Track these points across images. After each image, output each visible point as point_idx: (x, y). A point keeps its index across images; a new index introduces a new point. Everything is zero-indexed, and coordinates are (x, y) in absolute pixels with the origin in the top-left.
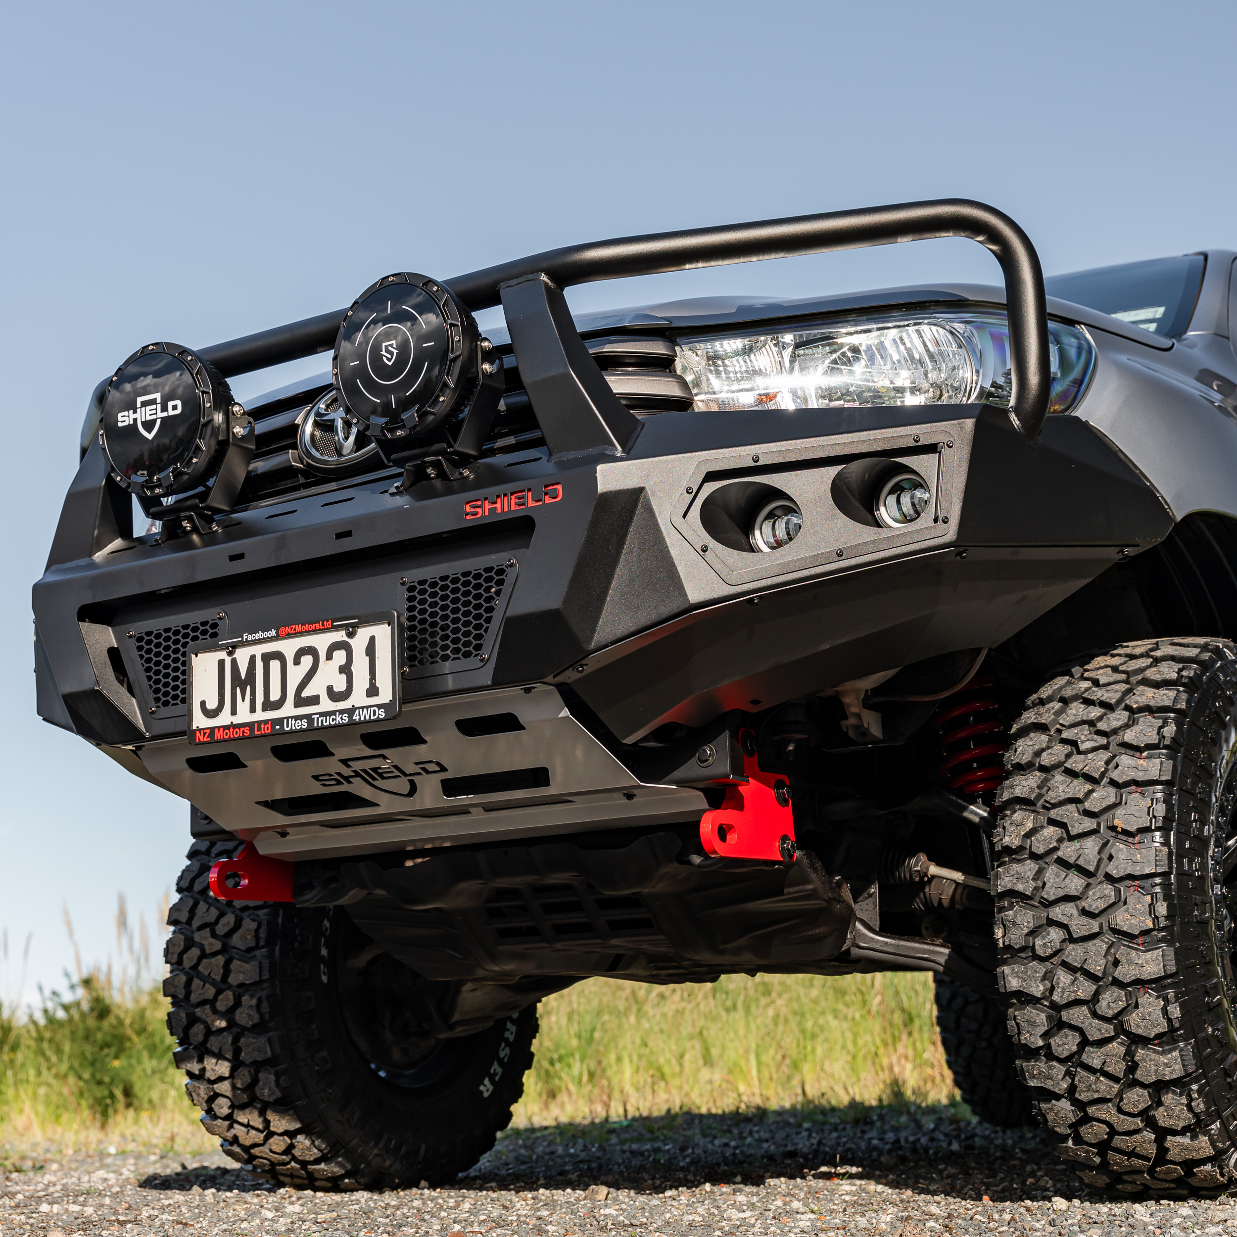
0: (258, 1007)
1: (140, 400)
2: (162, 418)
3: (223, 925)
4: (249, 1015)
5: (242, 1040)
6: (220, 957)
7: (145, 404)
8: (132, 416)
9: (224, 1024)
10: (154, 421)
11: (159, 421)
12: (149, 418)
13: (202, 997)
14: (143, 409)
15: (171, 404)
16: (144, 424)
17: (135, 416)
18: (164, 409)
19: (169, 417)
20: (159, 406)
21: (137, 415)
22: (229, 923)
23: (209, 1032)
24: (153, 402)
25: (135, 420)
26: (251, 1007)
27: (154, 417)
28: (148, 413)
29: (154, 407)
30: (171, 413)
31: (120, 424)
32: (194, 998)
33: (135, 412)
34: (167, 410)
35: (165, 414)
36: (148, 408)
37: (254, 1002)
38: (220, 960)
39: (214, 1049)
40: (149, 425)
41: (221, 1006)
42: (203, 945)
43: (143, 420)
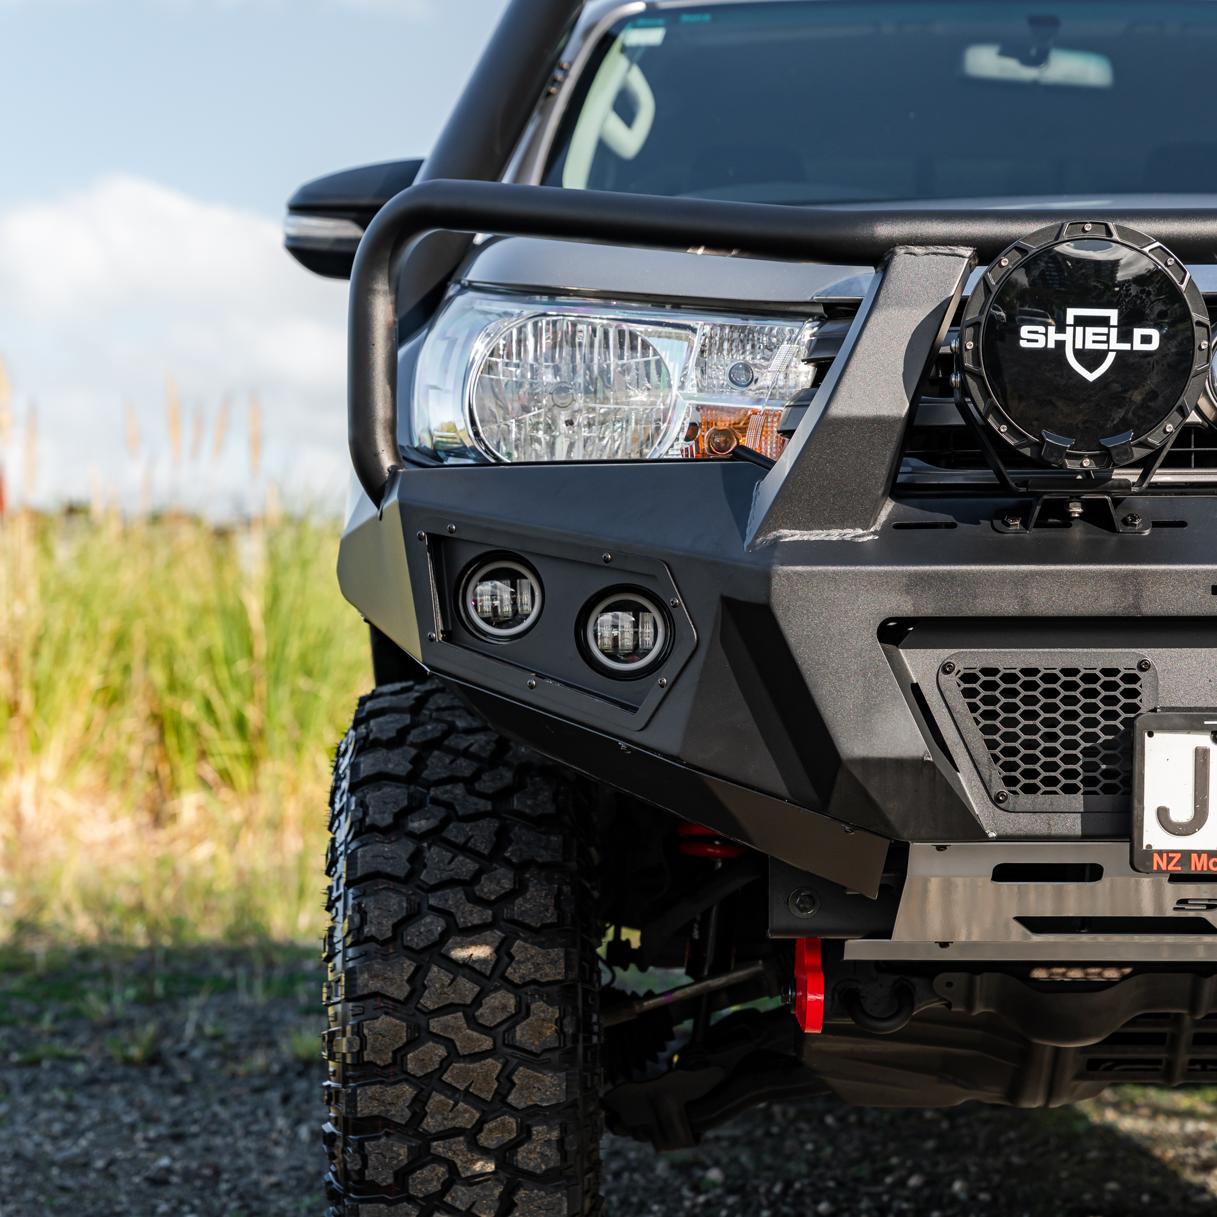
0: (561, 1142)
1: (1071, 313)
2: (1118, 352)
3: (493, 1010)
4: (542, 1155)
5: (522, 1193)
6: (490, 1060)
7: (1080, 321)
8: (1054, 336)
9: (491, 1167)
10: (1103, 354)
11: (1111, 357)
12: (1089, 346)
13: (449, 1124)
14: (1080, 330)
15: (1138, 333)
16: (1080, 354)
17: (1060, 337)
18: (1125, 336)
19: (1132, 352)
20: (1114, 332)
21: (1067, 337)
22: (504, 1007)
23: (454, 1177)
24: (1104, 322)
25: (1061, 344)
26: (548, 1142)
27: (1104, 347)
28: (1090, 338)
29: (1104, 330)
30: (1138, 346)
31: (1023, 344)
32: (430, 1124)
33: (1061, 329)
34: (1130, 340)
35: (1126, 347)
36: (1090, 330)
37: (555, 1135)
38: (494, 1066)
39: (458, 1204)
40: (1091, 359)
41: (489, 1138)
42: (452, 1041)
43: (1079, 346)
